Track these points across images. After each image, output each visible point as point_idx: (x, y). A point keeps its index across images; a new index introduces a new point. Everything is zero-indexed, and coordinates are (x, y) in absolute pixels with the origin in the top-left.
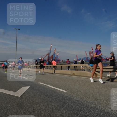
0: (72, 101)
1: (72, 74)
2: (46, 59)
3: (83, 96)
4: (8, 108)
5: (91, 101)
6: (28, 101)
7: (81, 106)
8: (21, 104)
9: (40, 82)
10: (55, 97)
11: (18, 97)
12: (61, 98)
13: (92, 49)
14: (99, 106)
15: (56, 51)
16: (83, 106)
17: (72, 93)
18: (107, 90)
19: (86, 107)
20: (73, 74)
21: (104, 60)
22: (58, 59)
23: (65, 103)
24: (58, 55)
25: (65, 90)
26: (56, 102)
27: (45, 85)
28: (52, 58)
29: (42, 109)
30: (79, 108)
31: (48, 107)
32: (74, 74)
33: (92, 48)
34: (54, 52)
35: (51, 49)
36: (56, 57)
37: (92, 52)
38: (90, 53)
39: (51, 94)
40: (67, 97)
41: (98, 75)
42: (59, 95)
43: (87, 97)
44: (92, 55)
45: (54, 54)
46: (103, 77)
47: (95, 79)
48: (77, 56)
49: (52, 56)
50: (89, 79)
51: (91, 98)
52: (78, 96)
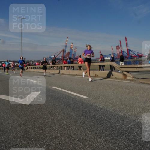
0: (94, 109)
1: (94, 75)
2: (61, 57)
3: (109, 102)
4: (15, 119)
5: (119, 108)
6: (39, 110)
7: (106, 115)
8: (30, 113)
9: (53, 86)
10: (73, 104)
11: (26, 105)
12: (80, 106)
13: (121, 43)
14: (129, 115)
15: (73, 46)
16: (108, 115)
17: (94, 99)
18: (138, 95)
19: (113, 116)
20: (96, 75)
21: (136, 57)
22: (76, 57)
23: (85, 111)
24: (76, 52)
25: (86, 95)
26: (74, 111)
27: (59, 90)
28: (69, 55)
29: (56, 119)
30: (104, 118)
31: (64, 116)
32: (97, 76)
33: (120, 41)
34: (71, 48)
35: (66, 44)
36: (73, 55)
37: (120, 47)
38: (118, 48)
39: (68, 100)
40: (89, 104)
41: (128, 76)
42: (78, 102)
43: (114, 104)
44: (120, 50)
45: (71, 50)
46: (134, 79)
47: (123, 81)
48: (100, 52)
49: (69, 53)
50: (116, 81)
51: (118, 105)
52: (102, 102)
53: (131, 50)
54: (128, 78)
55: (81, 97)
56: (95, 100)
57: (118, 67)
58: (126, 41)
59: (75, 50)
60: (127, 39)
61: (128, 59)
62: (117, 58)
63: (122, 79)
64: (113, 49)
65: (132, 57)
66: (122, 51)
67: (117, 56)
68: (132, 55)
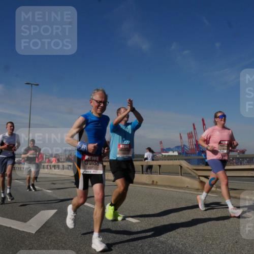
1: (151, 182)
5: (194, 242)
6: (53, 243)
11: (30, 233)
13: (194, 129)
17: (151, 224)
20: (153, 181)
32: (155, 183)
33: (194, 125)
37: (194, 135)
38: (190, 136)
43: (184, 235)
44: (194, 140)
46: (218, 190)
48: (161, 143)
50: (188, 193)
51: (192, 236)
57: (190, 168)
58: (204, 124)
60: (205, 122)
62: (190, 152)
63: (197, 190)
64: (182, 138)
66: (196, 141)
67: (190, 149)
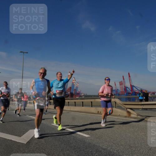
0: (97, 149)
1: (97, 112)
3: (113, 142)
5: (123, 149)
6: (37, 150)
10: (74, 144)
11: (23, 143)
12: (81, 145)
13: (124, 79)
15: (75, 81)
18: (144, 135)
22: (78, 92)
23: (87, 152)
24: (78, 87)
25: (88, 134)
26: (75, 151)
28: (71, 90)
32: (99, 112)
33: (123, 77)
34: (73, 83)
36: (75, 90)
37: (123, 83)
38: (121, 84)
39: (68, 139)
40: (91, 143)
41: (132, 114)
42: (79, 141)
43: (118, 145)
44: (123, 86)
45: (73, 85)
46: (138, 117)
47: (127, 119)
49: (71, 88)
50: (120, 119)
51: (122, 145)
52: (105, 142)
53: (134, 86)
54: (132, 116)
55: (83, 136)
56: (98, 139)
57: (121, 103)
58: (129, 76)
59: (77, 85)
61: (131, 95)
62: (121, 94)
63: (126, 117)
64: (116, 85)
65: (135, 93)
66: (125, 87)
67: (121, 92)
68: (136, 92)
